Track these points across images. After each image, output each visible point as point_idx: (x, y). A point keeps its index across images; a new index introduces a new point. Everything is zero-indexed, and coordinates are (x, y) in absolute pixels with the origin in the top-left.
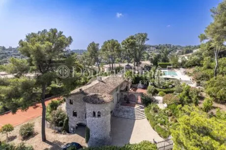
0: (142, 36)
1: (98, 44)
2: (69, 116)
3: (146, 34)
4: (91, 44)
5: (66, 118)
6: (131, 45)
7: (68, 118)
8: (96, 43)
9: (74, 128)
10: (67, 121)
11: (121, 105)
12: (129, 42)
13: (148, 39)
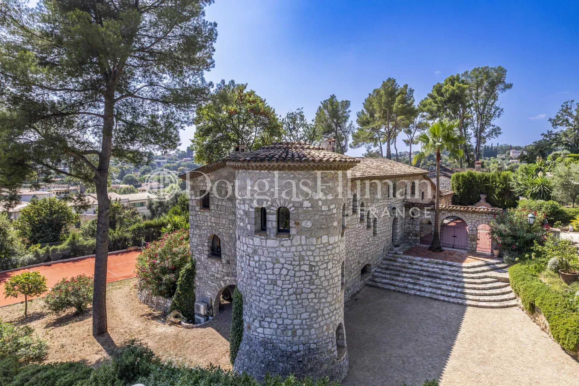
0: (488, 77)
1: (347, 104)
2: (196, 256)
3: (502, 71)
4: (325, 104)
5: (188, 266)
6: (449, 101)
7: (194, 266)
8: (339, 99)
9: (209, 307)
10: (191, 273)
11: (407, 253)
12: (442, 95)
13: (509, 86)
